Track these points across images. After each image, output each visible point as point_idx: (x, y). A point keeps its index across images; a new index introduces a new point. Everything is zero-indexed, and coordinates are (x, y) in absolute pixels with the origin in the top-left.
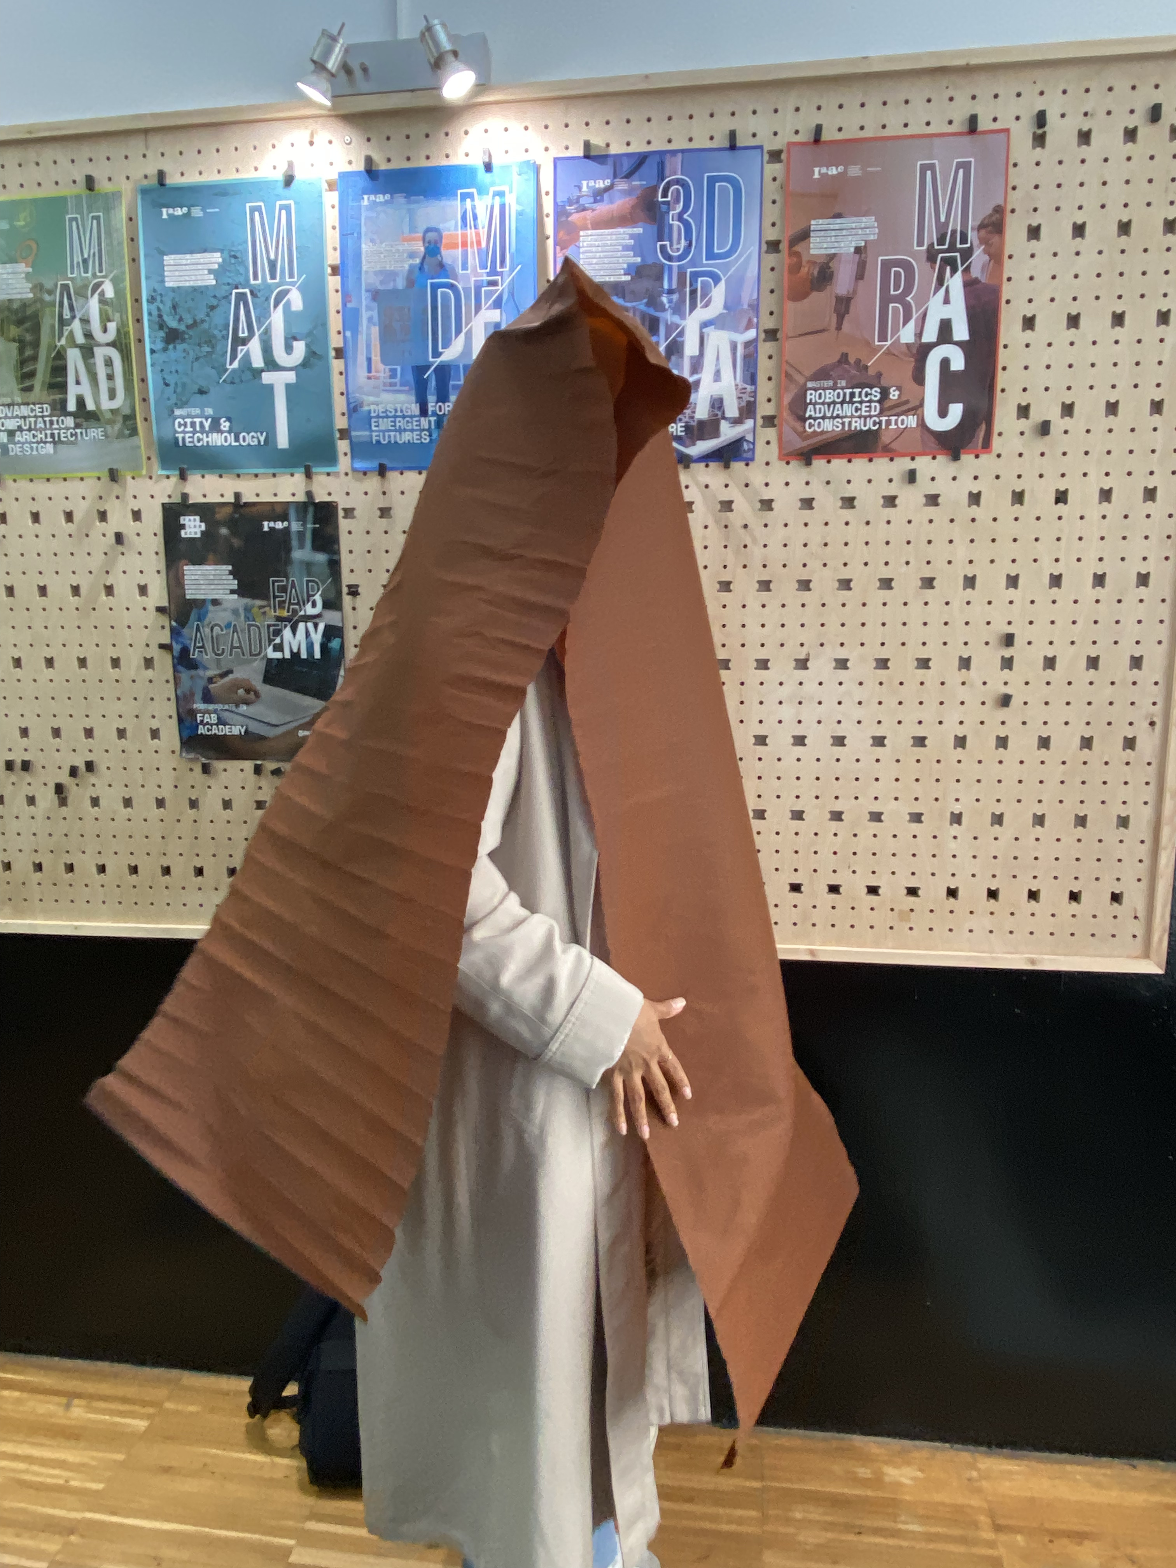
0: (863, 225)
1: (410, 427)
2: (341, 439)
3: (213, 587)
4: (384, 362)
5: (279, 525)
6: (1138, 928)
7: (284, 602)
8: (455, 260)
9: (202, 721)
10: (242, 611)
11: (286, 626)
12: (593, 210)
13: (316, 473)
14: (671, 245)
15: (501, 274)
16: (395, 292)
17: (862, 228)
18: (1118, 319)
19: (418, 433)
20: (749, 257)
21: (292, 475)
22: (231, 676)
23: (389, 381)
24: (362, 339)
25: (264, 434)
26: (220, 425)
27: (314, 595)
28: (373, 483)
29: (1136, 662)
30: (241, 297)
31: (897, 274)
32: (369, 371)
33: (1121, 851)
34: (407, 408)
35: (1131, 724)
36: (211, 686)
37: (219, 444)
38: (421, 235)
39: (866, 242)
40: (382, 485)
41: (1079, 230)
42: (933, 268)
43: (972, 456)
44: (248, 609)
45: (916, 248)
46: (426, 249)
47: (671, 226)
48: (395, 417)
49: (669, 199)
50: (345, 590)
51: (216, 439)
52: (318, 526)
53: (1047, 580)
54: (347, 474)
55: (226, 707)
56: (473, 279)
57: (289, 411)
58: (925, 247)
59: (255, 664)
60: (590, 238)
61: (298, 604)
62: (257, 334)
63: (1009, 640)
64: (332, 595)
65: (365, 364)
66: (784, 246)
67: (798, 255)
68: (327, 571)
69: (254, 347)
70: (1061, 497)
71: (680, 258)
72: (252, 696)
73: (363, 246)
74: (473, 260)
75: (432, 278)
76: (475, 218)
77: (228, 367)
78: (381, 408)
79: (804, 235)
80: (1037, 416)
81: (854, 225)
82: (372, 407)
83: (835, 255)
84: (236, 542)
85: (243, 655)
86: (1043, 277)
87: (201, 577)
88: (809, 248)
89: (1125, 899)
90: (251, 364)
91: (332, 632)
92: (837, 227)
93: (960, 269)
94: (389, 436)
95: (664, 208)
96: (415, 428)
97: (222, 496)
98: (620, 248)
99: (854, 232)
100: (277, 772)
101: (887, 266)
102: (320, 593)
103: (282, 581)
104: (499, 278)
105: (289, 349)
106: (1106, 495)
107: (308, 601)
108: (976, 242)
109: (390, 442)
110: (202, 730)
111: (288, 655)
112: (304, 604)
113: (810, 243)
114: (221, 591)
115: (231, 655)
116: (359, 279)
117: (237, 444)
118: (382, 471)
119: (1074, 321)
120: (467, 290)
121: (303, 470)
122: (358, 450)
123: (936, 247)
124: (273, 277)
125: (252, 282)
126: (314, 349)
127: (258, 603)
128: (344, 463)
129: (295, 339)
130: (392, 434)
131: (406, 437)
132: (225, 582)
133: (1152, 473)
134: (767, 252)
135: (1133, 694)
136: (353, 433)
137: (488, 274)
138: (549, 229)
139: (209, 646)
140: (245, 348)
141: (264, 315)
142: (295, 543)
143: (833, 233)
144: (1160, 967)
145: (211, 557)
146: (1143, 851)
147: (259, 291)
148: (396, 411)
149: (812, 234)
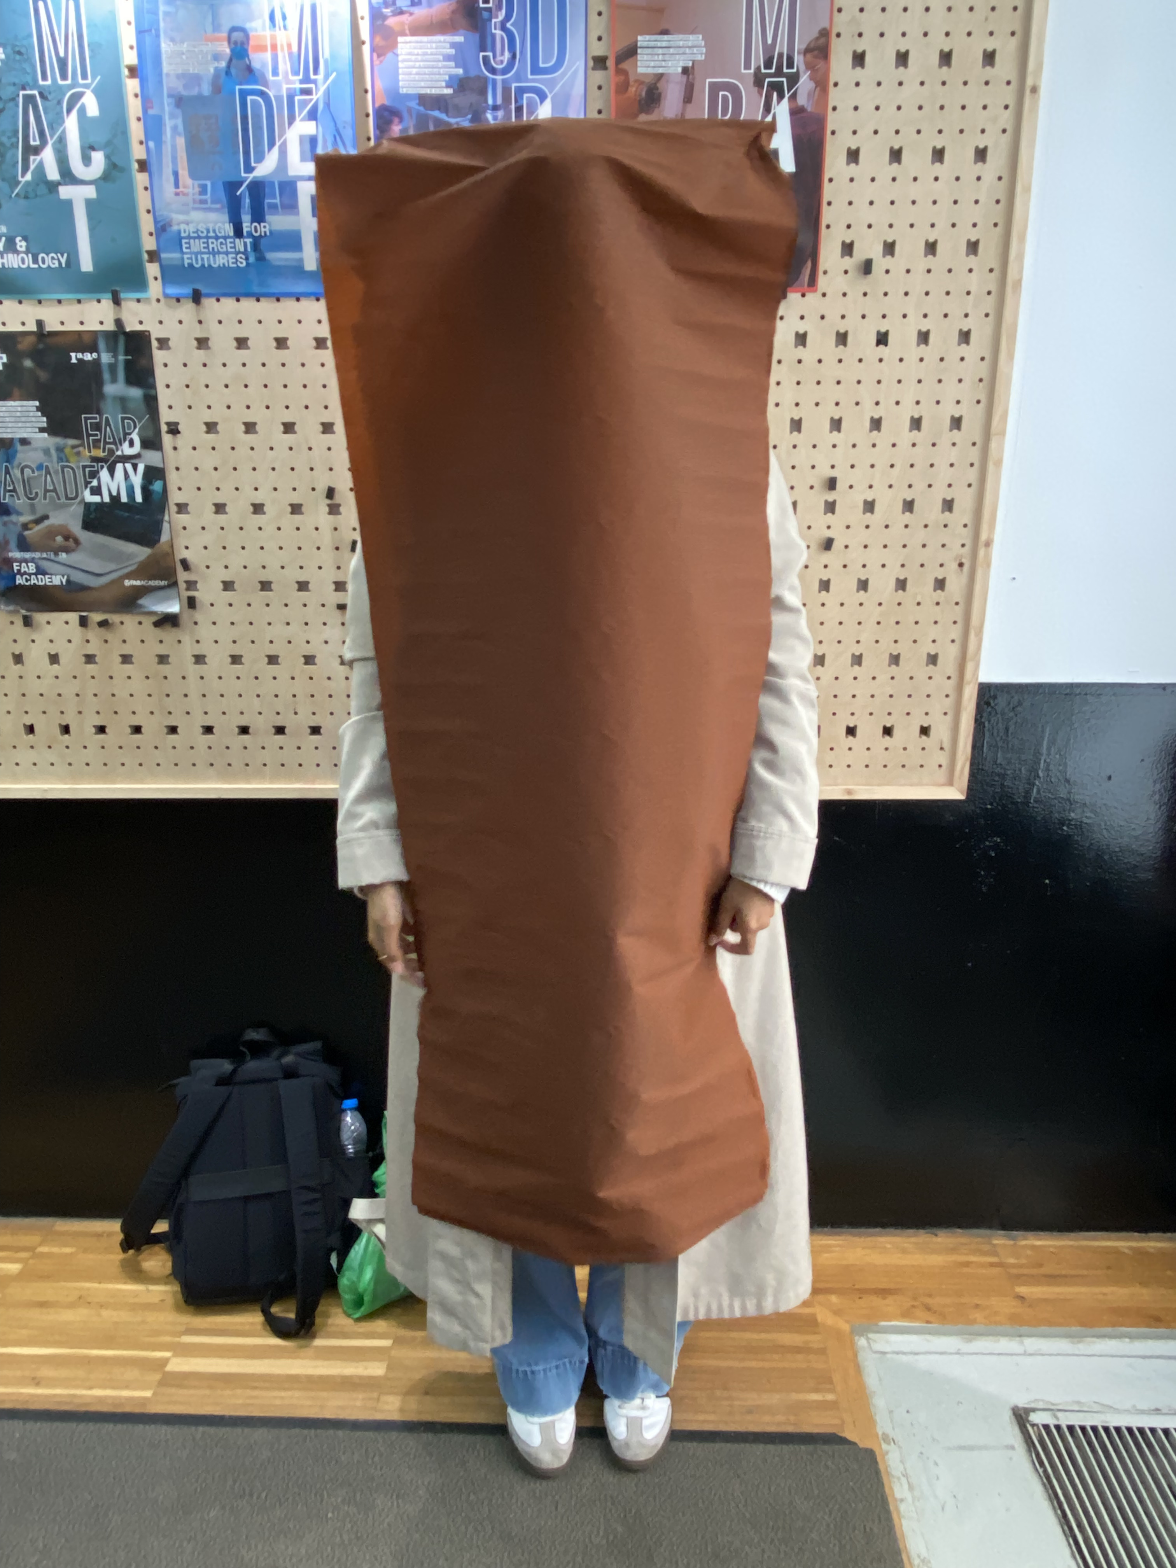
0: (690, 44)
1: (225, 250)
2: (151, 261)
3: (20, 425)
4: (193, 175)
5: (88, 357)
6: (943, 758)
7: (99, 440)
8: (264, 65)
9: (19, 571)
10: (53, 452)
11: (102, 467)
12: (411, 14)
13: (126, 299)
14: (494, 57)
15: (315, 82)
16: (200, 98)
17: (689, 47)
18: (939, 155)
19: (234, 256)
20: (576, 72)
21: (99, 301)
22: (46, 523)
23: (198, 197)
24: (167, 149)
25: (65, 255)
26: (15, 244)
27: (130, 434)
28: (187, 309)
29: (948, 505)
30: (29, 99)
31: (725, 98)
32: (177, 185)
33: (930, 687)
34: (220, 228)
35: (941, 565)
36: (26, 533)
37: (16, 266)
38: (225, 35)
39: (694, 62)
40: (198, 315)
41: (902, 58)
42: (761, 95)
43: (799, 295)
44: (60, 449)
45: (743, 71)
46: (232, 50)
47: (493, 36)
48: (207, 237)
50: (164, 428)
51: (12, 261)
52: (130, 357)
53: (867, 424)
54: (158, 301)
55: (45, 555)
56: (285, 87)
57: (92, 229)
58: (752, 71)
59: (73, 507)
60: (408, 45)
61: (114, 443)
62: (50, 143)
63: (832, 484)
64: (150, 433)
65: (172, 179)
66: (610, 63)
67: (625, 73)
68: (142, 407)
69: (48, 156)
70: (882, 339)
71: (505, 71)
72: (71, 543)
73: (163, 45)
74: (284, 65)
75: (241, 84)
76: (284, 18)
77: (20, 179)
78: (191, 228)
79: (631, 52)
80: (860, 254)
81: (681, 43)
82: (183, 227)
83: (662, 75)
84: (43, 375)
85: (59, 499)
86: (867, 107)
87: (6, 414)
88: (636, 66)
89: (932, 732)
90: (45, 176)
91: (154, 474)
92: (664, 44)
93: (787, 96)
94: (202, 259)
95: (485, 15)
96: (230, 250)
97: (23, 324)
98: (441, 58)
99: (681, 51)
100: (103, 624)
101: (715, 89)
102: (137, 430)
103: (96, 418)
104: (313, 86)
105: (87, 160)
106: (924, 337)
107: (125, 440)
108: (802, 68)
109: (203, 265)
110: (19, 580)
111: (107, 499)
112: (121, 445)
113: (637, 60)
114: (30, 430)
115: (45, 498)
116: (160, 82)
117: (36, 266)
118: (197, 297)
119: (896, 155)
120: (279, 98)
121: (110, 295)
122: (169, 275)
123: (763, 71)
124: (64, 77)
125: (41, 82)
126: (115, 159)
127: (72, 442)
128: (155, 288)
129: (93, 148)
130: (205, 256)
131: (221, 261)
132: (33, 419)
133: (966, 315)
134: (594, 69)
135: (943, 536)
136: (163, 255)
137: (301, 82)
138: (365, 33)
139: (20, 490)
140: (38, 158)
141: (57, 122)
142: (106, 376)
143: (660, 51)
144: (962, 793)
145: (16, 392)
146: (949, 686)
147: (50, 93)
148: (208, 231)
149: (639, 51)
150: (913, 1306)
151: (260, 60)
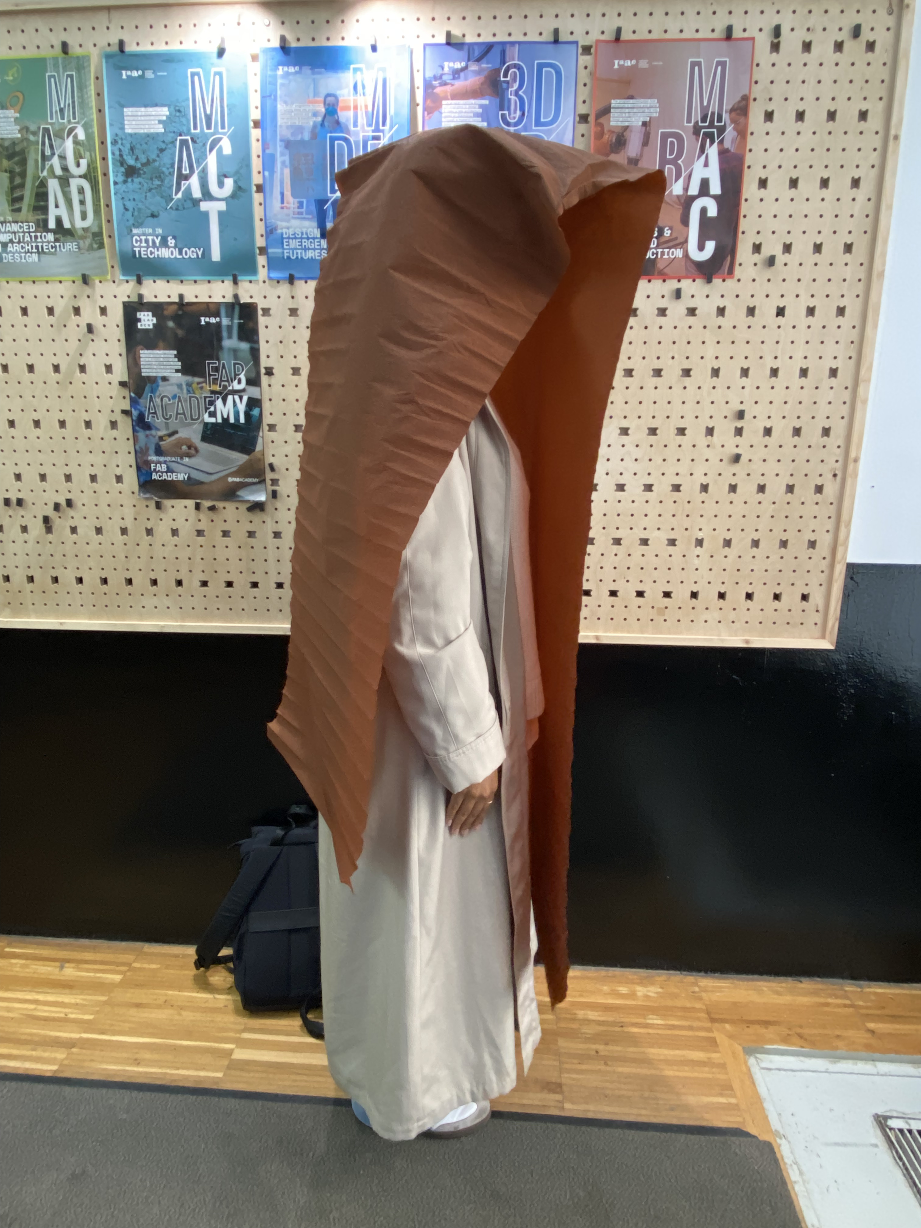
0: (648, 105)
1: (313, 247)
2: (260, 254)
3: (162, 367)
4: (294, 195)
5: (213, 320)
6: (818, 618)
7: (217, 379)
8: (348, 120)
9: (155, 470)
10: (184, 387)
11: (218, 398)
12: (452, 85)
13: (242, 281)
14: (510, 114)
15: (383, 131)
16: (302, 142)
17: (648, 108)
18: (825, 183)
19: (319, 251)
20: (567, 124)
21: (223, 282)
22: (176, 436)
23: (297, 210)
24: (277, 176)
25: (202, 249)
26: (167, 241)
27: (239, 375)
28: (284, 289)
29: (826, 432)
30: (184, 143)
31: (672, 143)
32: (282, 202)
33: (810, 565)
34: (311, 232)
35: (821, 475)
36: (161, 443)
37: (167, 256)
38: (322, 99)
39: (650, 118)
40: (291, 291)
41: (800, 116)
42: (698, 140)
43: (721, 280)
44: (189, 385)
45: (686, 124)
46: (326, 110)
47: (509, 100)
48: (302, 238)
49: (508, 79)
50: (263, 371)
51: (165, 253)
52: (242, 321)
53: (768, 372)
54: (264, 282)
55: (173, 459)
56: (361, 135)
57: (221, 232)
58: (692, 124)
59: (195, 426)
60: (449, 106)
61: (228, 381)
62: (196, 172)
63: (741, 415)
64: (253, 375)
65: (279, 197)
66: (591, 119)
67: (601, 125)
68: (248, 355)
69: (194, 181)
70: (780, 312)
71: (516, 124)
72: (193, 451)
73: (279, 107)
74: (362, 120)
75: (331, 133)
76: (364, 87)
77: (174, 197)
78: (291, 231)
79: (606, 111)
80: (766, 252)
81: (642, 105)
82: (284, 231)
83: (627, 127)
84: (180, 333)
85: (186, 420)
86: (774, 151)
87: (153, 359)
88: (609, 121)
89: (811, 598)
90: (191, 194)
91: (254, 403)
92: (630, 106)
93: (717, 141)
94: (297, 253)
95: (505, 85)
96: (316, 247)
97: (169, 297)
98: (472, 115)
99: (641, 110)
100: (212, 508)
101: (665, 136)
102: (244, 372)
103: (215, 363)
104: (381, 134)
105: (221, 184)
106: (811, 311)
107: (235, 379)
108: (728, 122)
109: (297, 258)
110: (155, 476)
111: (220, 420)
112: (232, 382)
113: (610, 117)
114: (169, 371)
115: (176, 419)
116: (275, 131)
117: (181, 257)
118: (291, 280)
119: (794, 183)
120: (357, 143)
121: (231, 278)
122: (272, 264)
123: (700, 124)
124: (209, 127)
125: (193, 131)
126: (240, 184)
127: (197, 380)
128: (263, 273)
129: (225, 176)
130: (299, 251)
131: (310, 254)
132: (172, 363)
133: (843, 296)
134: (579, 122)
135: (823, 454)
136: (270, 250)
137: (373, 131)
138: (420, 98)
139: (159, 413)
140: (187, 182)
141: (202, 158)
142: (225, 334)
143: (627, 110)
144: (832, 644)
145: (161, 344)
146: (824, 565)
147: (198, 138)
148: (302, 234)
149: (612, 110)
150: (789, 1035)
151: (345, 116)
